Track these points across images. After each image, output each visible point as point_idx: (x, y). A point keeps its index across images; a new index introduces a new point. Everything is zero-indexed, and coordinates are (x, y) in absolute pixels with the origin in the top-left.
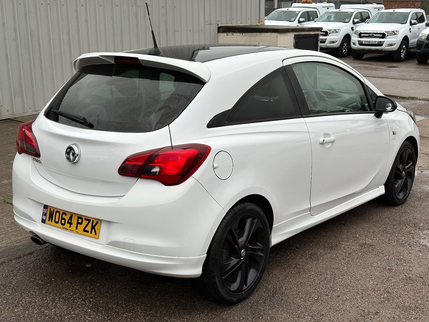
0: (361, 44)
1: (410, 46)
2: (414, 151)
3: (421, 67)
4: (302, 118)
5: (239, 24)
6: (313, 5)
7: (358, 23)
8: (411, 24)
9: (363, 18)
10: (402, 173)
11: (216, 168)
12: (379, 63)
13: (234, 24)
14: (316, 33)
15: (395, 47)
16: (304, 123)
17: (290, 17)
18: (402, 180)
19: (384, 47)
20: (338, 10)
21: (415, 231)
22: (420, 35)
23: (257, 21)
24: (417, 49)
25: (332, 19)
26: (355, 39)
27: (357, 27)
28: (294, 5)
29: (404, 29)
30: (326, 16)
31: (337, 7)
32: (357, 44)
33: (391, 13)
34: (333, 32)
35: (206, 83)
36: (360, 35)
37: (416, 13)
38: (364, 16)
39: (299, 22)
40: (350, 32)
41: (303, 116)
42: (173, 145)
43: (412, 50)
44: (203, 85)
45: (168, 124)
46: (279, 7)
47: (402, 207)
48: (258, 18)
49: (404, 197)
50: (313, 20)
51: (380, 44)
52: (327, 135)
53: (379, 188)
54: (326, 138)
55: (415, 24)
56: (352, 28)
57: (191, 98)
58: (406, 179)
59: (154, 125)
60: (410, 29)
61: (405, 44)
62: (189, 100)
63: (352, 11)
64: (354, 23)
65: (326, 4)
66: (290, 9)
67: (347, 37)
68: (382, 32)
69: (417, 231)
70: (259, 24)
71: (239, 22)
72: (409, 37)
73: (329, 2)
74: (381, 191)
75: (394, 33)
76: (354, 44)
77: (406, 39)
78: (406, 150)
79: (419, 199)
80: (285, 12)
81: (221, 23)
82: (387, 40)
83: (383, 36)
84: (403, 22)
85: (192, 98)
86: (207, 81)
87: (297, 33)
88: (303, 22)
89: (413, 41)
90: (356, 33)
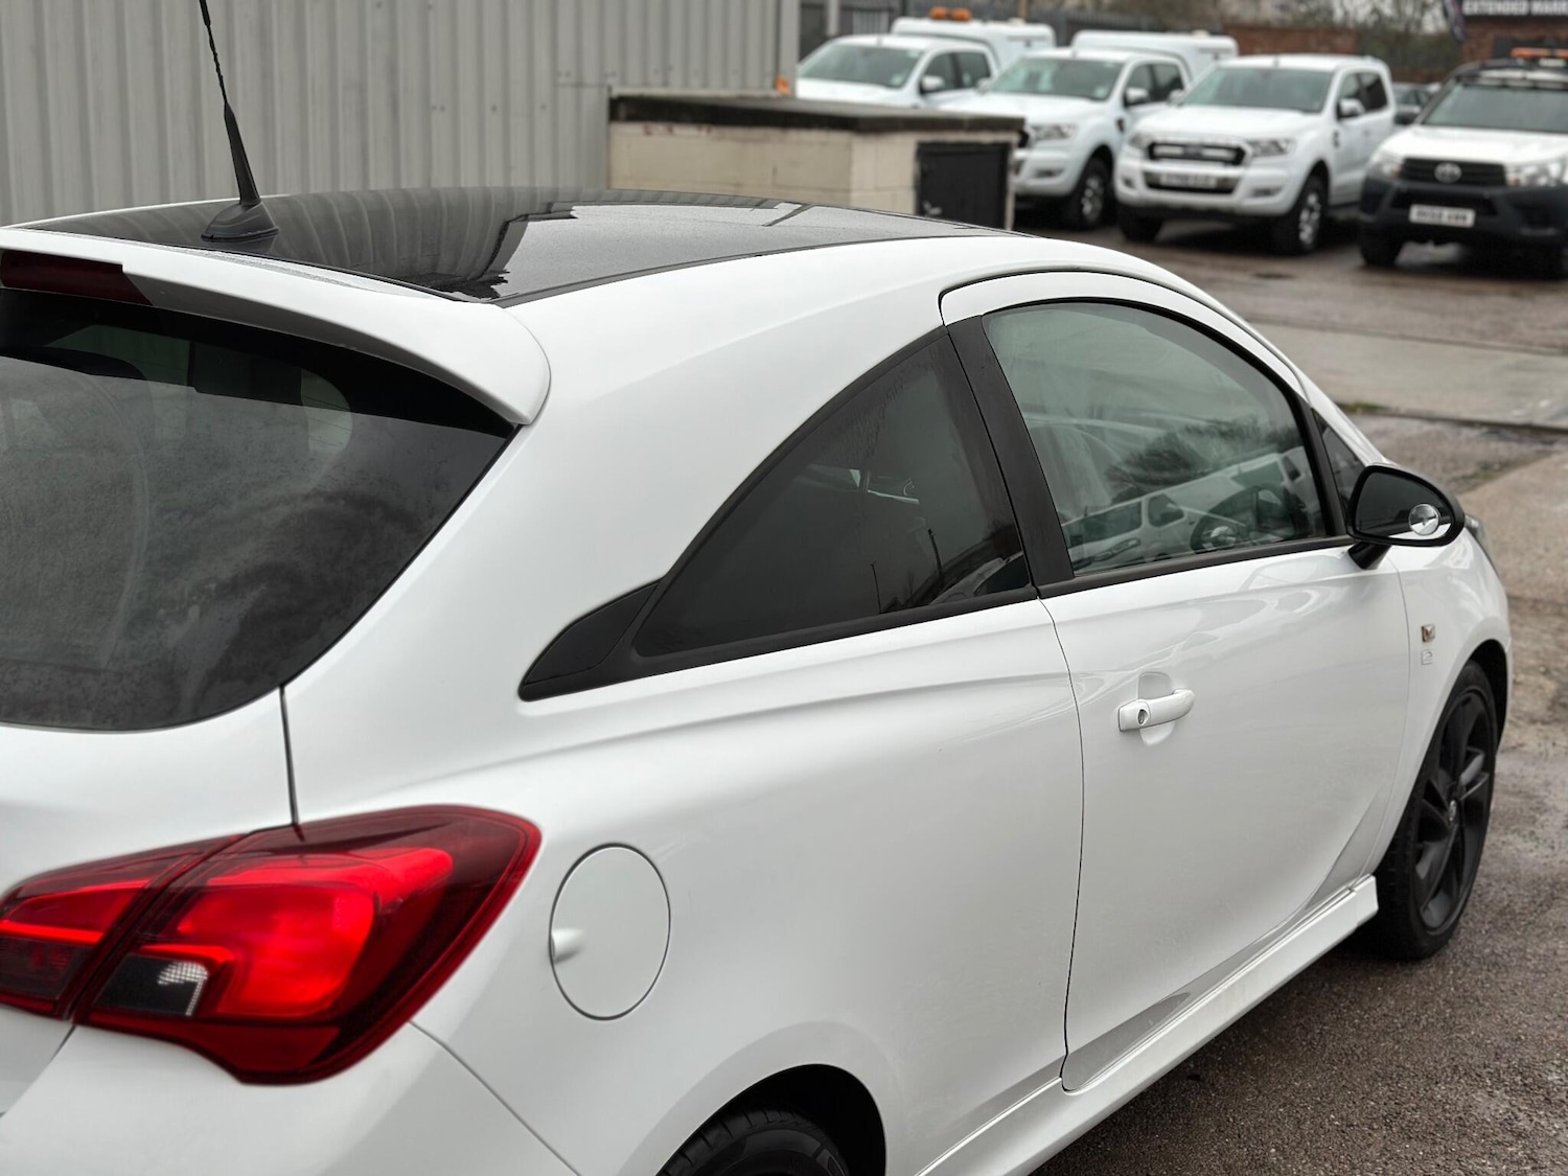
0: (1153, 182)
1: (1335, 197)
2: (1492, 703)
3: (1377, 278)
4: (1036, 603)
5: (697, 90)
6: (974, 28)
7: (1140, 102)
8: (1340, 115)
9: (1162, 87)
10: (1443, 808)
11: (568, 955)
12: (1222, 261)
13: (675, 90)
14: (1002, 137)
15: (1280, 202)
16: (1050, 624)
17: (886, 68)
18: (1446, 840)
19: (1241, 200)
20: (1064, 53)
21: (1535, 1119)
22: (1376, 158)
23: (769, 81)
24: (1365, 210)
25: (1045, 83)
26: (1130, 163)
27: (1136, 119)
28: (903, 24)
29: (1311, 136)
30: (1022, 75)
31: (1064, 38)
32: (1139, 182)
33: (1266, 74)
34: (1048, 136)
35: (520, 427)
36: (1152, 151)
37: (1358, 76)
38: (1164, 78)
39: (923, 91)
40: (1111, 136)
41: (1040, 588)
42: (304, 817)
43: (1342, 215)
44: (502, 440)
45: (281, 680)
46: (846, 30)
47: (1442, 967)
48: (769, 67)
49: (1447, 918)
50: (974, 84)
51: (1225, 187)
52: (1152, 682)
53: (1353, 894)
54: (1150, 702)
55: (1353, 115)
56: (1120, 124)
57: (431, 517)
58: (1461, 832)
59: (189, 690)
60: (1336, 135)
61: (1317, 191)
62: (418, 529)
63: (1119, 56)
64: (1127, 103)
65: (1018, 28)
66: (890, 41)
67: (1102, 159)
68: (1234, 143)
69: (1540, 1117)
70: (773, 93)
71: (695, 81)
72: (1332, 163)
73: (1031, 20)
74: (1361, 903)
75: (1275, 148)
76: (1128, 183)
77: (1319, 172)
78: (1468, 701)
79: (1506, 919)
80: (867, 52)
81: (624, 83)
82: (1253, 173)
83: (1238, 157)
84: (1311, 106)
85: (436, 520)
86: (526, 419)
87: (929, 137)
88: (938, 90)
89: (1346, 180)
90: (1135, 141)
